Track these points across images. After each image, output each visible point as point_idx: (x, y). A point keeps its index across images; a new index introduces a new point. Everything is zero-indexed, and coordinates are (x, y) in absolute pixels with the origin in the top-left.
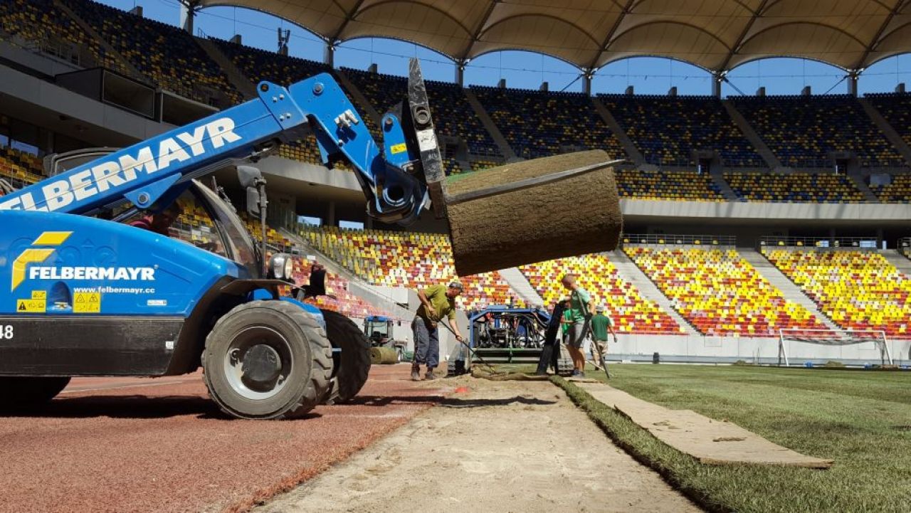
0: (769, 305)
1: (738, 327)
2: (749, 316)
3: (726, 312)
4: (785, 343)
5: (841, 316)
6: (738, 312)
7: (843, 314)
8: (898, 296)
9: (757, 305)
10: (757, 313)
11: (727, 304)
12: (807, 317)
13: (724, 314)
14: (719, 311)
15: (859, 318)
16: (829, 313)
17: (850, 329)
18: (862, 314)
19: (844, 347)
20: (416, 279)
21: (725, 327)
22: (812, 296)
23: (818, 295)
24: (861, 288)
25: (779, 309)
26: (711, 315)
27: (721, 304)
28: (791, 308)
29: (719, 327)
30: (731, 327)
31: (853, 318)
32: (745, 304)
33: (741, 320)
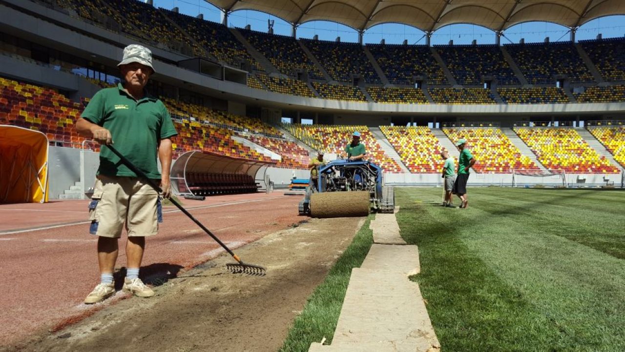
0: (512, 157)
1: (495, 169)
2: (501, 163)
3: (490, 161)
4: (516, 176)
5: (547, 162)
6: (496, 161)
7: (548, 161)
8: (579, 152)
9: (506, 157)
10: (506, 161)
11: (491, 157)
12: (530, 163)
13: (489, 162)
14: (487, 161)
15: (555, 163)
16: (542, 161)
17: (550, 169)
18: (558, 161)
19: (544, 178)
20: (340, 149)
21: (488, 169)
22: (534, 152)
23: (538, 152)
24: (561, 148)
25: (517, 159)
26: (482, 163)
27: (488, 157)
28: (523, 160)
29: (485, 169)
30: (491, 169)
31: (553, 163)
32: (501, 157)
33: (497, 165)
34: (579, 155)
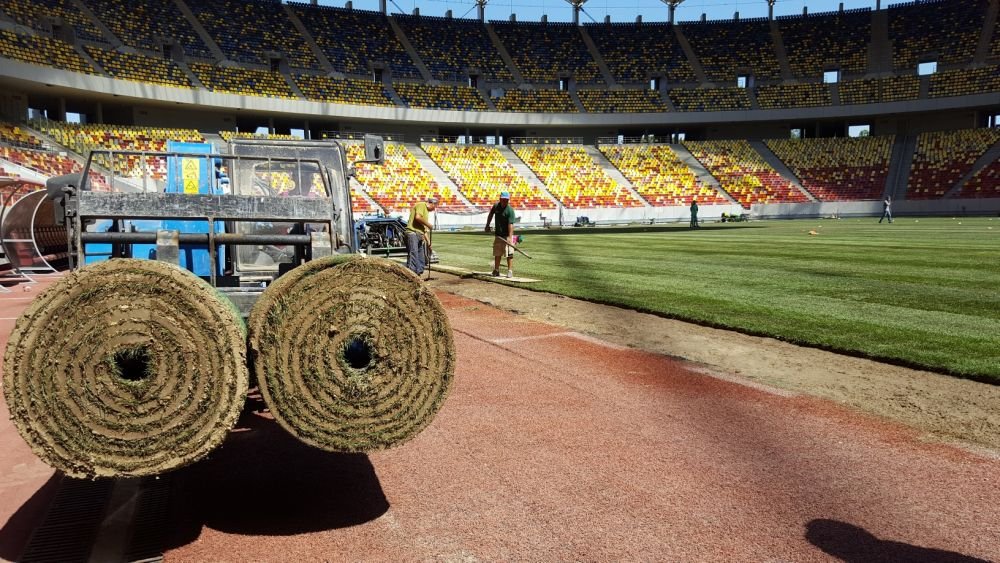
0: (428, 188)
1: (408, 205)
2: (415, 196)
3: (400, 194)
4: (438, 215)
5: (472, 195)
6: (408, 194)
7: (473, 193)
8: (506, 180)
9: (420, 188)
10: (420, 194)
11: (400, 188)
12: (451, 196)
13: (399, 195)
14: (396, 193)
15: (482, 197)
16: (465, 193)
17: (477, 204)
18: (485, 193)
19: (474, 216)
21: (400, 205)
22: (454, 181)
23: (458, 180)
24: (484, 175)
25: (434, 190)
26: (391, 196)
27: (397, 188)
28: (441, 191)
29: (396, 205)
30: (405, 205)
31: (479, 196)
32: (413, 187)
33: (410, 199)
34: (508, 183)
